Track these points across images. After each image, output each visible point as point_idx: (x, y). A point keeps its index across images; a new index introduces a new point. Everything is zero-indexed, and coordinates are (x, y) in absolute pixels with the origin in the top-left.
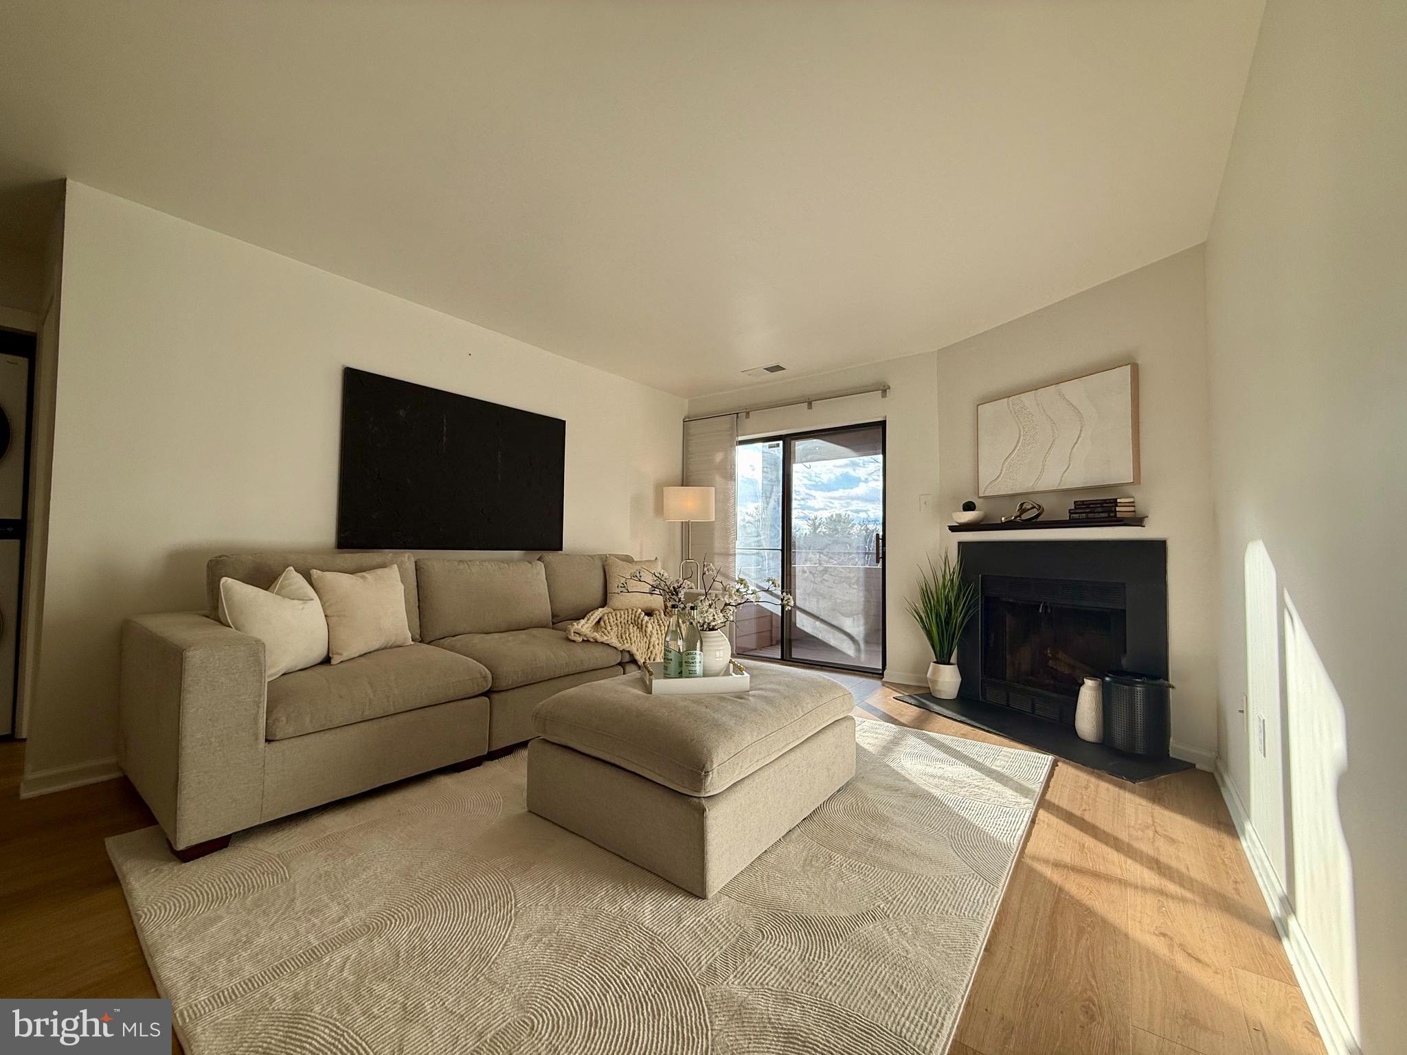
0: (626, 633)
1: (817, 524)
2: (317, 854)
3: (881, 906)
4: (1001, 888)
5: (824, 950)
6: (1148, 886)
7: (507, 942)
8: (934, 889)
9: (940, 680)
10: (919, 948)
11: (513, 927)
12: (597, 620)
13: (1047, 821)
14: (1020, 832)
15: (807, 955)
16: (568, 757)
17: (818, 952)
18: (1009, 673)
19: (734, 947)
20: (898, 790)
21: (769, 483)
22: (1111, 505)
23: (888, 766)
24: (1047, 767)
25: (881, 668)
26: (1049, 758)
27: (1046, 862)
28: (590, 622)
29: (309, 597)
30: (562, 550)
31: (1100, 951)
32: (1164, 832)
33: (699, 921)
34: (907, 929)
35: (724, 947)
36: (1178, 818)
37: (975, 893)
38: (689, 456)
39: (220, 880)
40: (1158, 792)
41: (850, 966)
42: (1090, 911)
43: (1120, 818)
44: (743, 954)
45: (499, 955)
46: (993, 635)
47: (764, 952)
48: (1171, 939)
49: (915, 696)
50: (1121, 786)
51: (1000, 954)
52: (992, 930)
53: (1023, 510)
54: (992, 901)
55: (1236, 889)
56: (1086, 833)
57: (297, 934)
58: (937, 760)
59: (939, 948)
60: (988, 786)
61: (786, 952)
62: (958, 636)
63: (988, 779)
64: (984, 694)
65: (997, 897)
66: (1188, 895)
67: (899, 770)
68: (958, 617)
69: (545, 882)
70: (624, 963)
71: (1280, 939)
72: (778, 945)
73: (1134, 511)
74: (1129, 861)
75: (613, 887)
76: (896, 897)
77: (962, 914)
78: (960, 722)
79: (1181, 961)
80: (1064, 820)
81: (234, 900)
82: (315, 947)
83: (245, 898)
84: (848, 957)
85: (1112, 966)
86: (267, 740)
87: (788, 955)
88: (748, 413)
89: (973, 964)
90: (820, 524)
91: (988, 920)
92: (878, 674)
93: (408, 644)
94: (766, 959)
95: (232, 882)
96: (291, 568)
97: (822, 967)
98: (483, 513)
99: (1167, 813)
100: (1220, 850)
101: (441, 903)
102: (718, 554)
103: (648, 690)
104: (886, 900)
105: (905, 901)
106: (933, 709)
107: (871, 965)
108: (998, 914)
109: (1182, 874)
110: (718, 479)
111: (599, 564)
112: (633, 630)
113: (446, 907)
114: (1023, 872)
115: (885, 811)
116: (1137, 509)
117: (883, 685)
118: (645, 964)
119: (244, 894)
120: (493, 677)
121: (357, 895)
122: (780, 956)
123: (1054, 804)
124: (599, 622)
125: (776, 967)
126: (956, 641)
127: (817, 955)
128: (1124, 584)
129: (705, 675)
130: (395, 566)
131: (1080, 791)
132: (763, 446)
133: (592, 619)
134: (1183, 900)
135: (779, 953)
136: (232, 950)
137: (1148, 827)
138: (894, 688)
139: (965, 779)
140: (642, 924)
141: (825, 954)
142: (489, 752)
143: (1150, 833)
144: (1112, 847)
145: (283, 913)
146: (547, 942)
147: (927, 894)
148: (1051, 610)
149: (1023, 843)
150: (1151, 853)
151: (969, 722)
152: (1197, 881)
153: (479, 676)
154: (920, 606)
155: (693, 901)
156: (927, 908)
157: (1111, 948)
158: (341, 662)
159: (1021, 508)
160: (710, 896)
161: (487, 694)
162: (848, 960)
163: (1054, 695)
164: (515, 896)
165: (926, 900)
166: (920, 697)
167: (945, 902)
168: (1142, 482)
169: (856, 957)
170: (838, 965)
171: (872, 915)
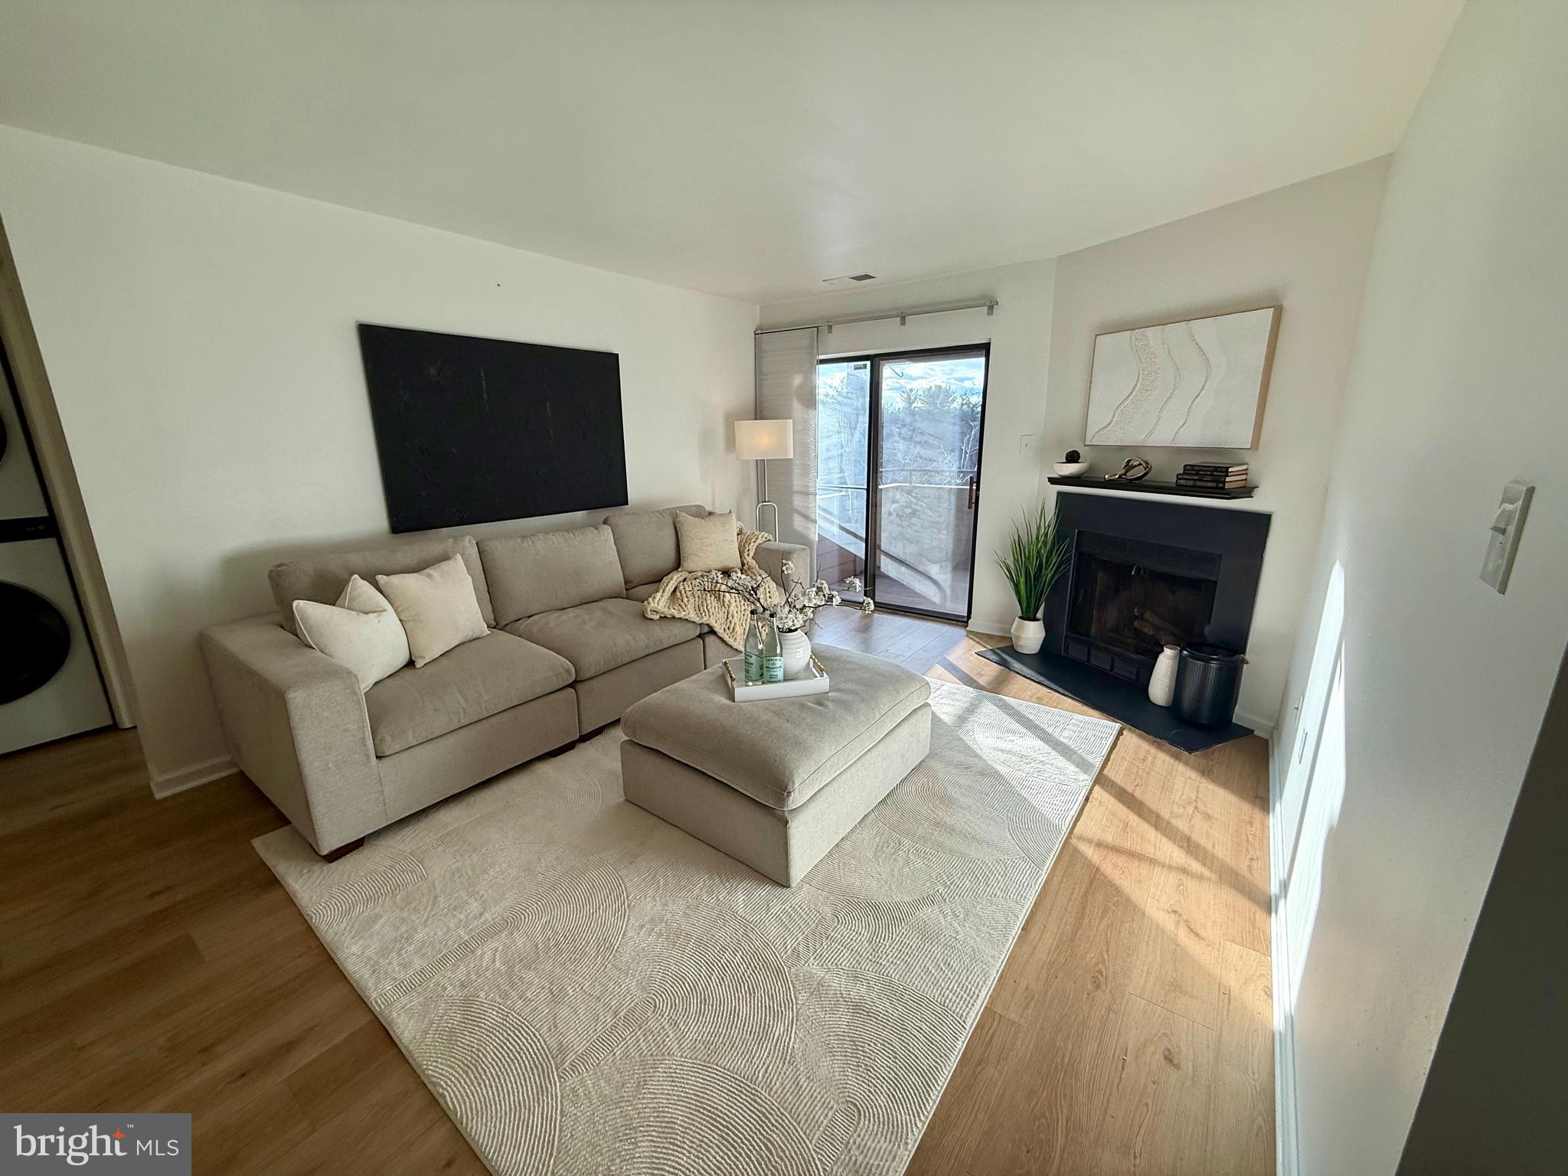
0: (703, 605)
1: (913, 398)
2: (444, 851)
3: (940, 891)
4: (1045, 871)
5: (889, 933)
6: (1174, 864)
7: (624, 933)
8: (987, 873)
9: (1024, 636)
10: (968, 929)
11: (629, 919)
12: (672, 590)
13: (1099, 798)
14: (1072, 813)
15: (874, 939)
16: (658, 761)
17: (883, 935)
18: (1093, 631)
19: (814, 932)
20: (967, 768)
21: (855, 412)
22: (1221, 474)
23: (961, 739)
24: (1112, 736)
25: (966, 615)
26: (1117, 726)
27: (1090, 842)
28: (665, 594)
29: (381, 607)
30: (627, 504)
31: (1118, 928)
32: (1203, 808)
33: (785, 909)
34: (960, 912)
35: (806, 933)
36: (1221, 792)
37: (1022, 876)
38: (762, 377)
39: (367, 880)
40: (1210, 763)
41: (909, 947)
42: (1118, 890)
43: (1167, 793)
44: (821, 938)
45: (620, 944)
46: (1082, 592)
47: (839, 936)
48: (1180, 915)
49: (997, 650)
50: (1177, 757)
51: (1034, 934)
52: (1032, 911)
53: (1129, 467)
54: (1035, 883)
55: (1250, 867)
56: (1133, 810)
57: (449, 930)
58: (1010, 731)
59: (984, 929)
60: (1051, 762)
61: (857, 936)
62: (1046, 592)
63: (1054, 753)
64: (1066, 649)
65: (1040, 879)
66: (1207, 873)
67: (970, 743)
68: (1048, 574)
69: (649, 875)
70: (724, 949)
71: (1270, 913)
72: (851, 929)
73: (1246, 480)
74: (1164, 840)
75: (710, 878)
76: (954, 881)
77: (1008, 897)
78: (1038, 683)
79: (1183, 935)
80: (1116, 798)
81: (385, 898)
82: (466, 941)
83: (394, 896)
84: (908, 939)
85: (1125, 941)
86: (377, 757)
87: (859, 939)
88: (830, 327)
89: (1010, 944)
90: (916, 399)
91: (1030, 902)
92: (962, 621)
93: (485, 634)
94: (841, 942)
95: (378, 882)
96: (356, 576)
97: (886, 949)
98: (538, 474)
99: (1211, 787)
100: (1248, 826)
101: (563, 897)
102: (797, 492)
103: (731, 696)
104: (945, 885)
105: (961, 885)
106: (1014, 667)
107: (927, 945)
108: (1039, 895)
109: (1207, 851)
110: (797, 407)
111: (669, 520)
112: (711, 600)
113: (569, 901)
114: (1068, 852)
115: (953, 792)
116: (1249, 477)
117: (967, 636)
118: (741, 950)
119: (392, 892)
120: (576, 671)
121: (490, 891)
122: (852, 940)
123: (1110, 779)
124: (675, 591)
125: (848, 949)
126: (1043, 598)
127: (883, 937)
128: (1220, 556)
129: (785, 680)
130: (459, 557)
131: (1137, 764)
132: (848, 366)
133: (667, 591)
134: (1201, 878)
135: (851, 937)
136: (398, 946)
137: (1189, 803)
138: (978, 640)
139: (1031, 753)
140: (737, 913)
141: (889, 937)
142: (580, 736)
143: (1191, 809)
144: (1151, 825)
145: (432, 910)
146: (658, 932)
147: (980, 878)
148: (1144, 572)
149: (1073, 824)
150: (1186, 831)
151: (1047, 683)
152: (1218, 859)
153: (562, 670)
154: (1010, 562)
155: (779, 890)
156: (979, 892)
157: (1127, 925)
158: (425, 664)
159: (1128, 465)
160: (793, 885)
161: (572, 685)
162: (908, 942)
163: (1134, 656)
164: (626, 888)
165: (979, 884)
166: (1001, 651)
167: (995, 885)
168: (1260, 448)
169: (914, 939)
170: (899, 946)
171: (930, 900)
